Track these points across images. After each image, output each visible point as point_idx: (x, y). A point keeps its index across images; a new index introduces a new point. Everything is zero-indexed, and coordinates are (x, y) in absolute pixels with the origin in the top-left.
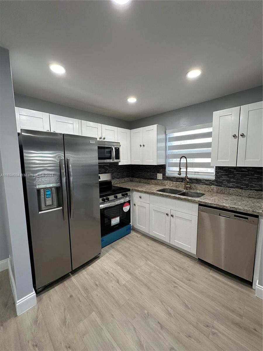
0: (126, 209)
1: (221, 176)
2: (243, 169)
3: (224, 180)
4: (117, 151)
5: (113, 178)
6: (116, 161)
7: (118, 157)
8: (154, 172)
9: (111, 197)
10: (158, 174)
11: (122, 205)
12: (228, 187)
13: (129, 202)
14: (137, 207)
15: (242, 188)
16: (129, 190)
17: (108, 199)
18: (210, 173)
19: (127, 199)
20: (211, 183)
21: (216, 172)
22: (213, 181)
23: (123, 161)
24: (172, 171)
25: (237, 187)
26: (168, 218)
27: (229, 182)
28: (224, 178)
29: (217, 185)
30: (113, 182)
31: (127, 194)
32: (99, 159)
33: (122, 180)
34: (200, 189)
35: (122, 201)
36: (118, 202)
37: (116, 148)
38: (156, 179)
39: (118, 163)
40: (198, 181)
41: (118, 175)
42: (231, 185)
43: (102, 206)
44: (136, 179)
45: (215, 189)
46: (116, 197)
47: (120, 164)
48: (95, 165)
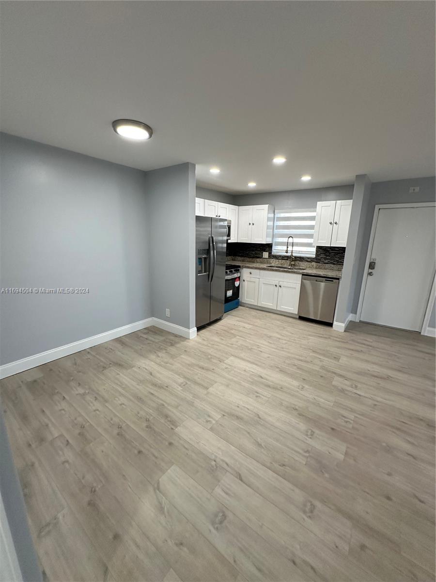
0: (237, 284)
1: (320, 255)
2: (336, 249)
3: (322, 258)
4: (229, 228)
6: (227, 238)
7: (229, 234)
8: (260, 251)
10: (264, 253)
11: (234, 280)
12: (325, 263)
13: (239, 278)
14: (246, 283)
15: (334, 264)
16: (239, 267)
18: (311, 252)
19: (238, 275)
20: (311, 260)
21: (316, 251)
22: (314, 259)
23: (232, 239)
24: (278, 250)
25: (331, 263)
26: (276, 289)
27: (325, 259)
28: (322, 256)
29: (316, 262)
31: (239, 270)
34: (303, 264)
35: (235, 276)
36: (232, 276)
37: (228, 226)
38: (261, 257)
39: (228, 240)
40: (301, 259)
42: (326, 261)
44: (239, 258)
45: (315, 265)
46: (231, 272)
47: (230, 241)
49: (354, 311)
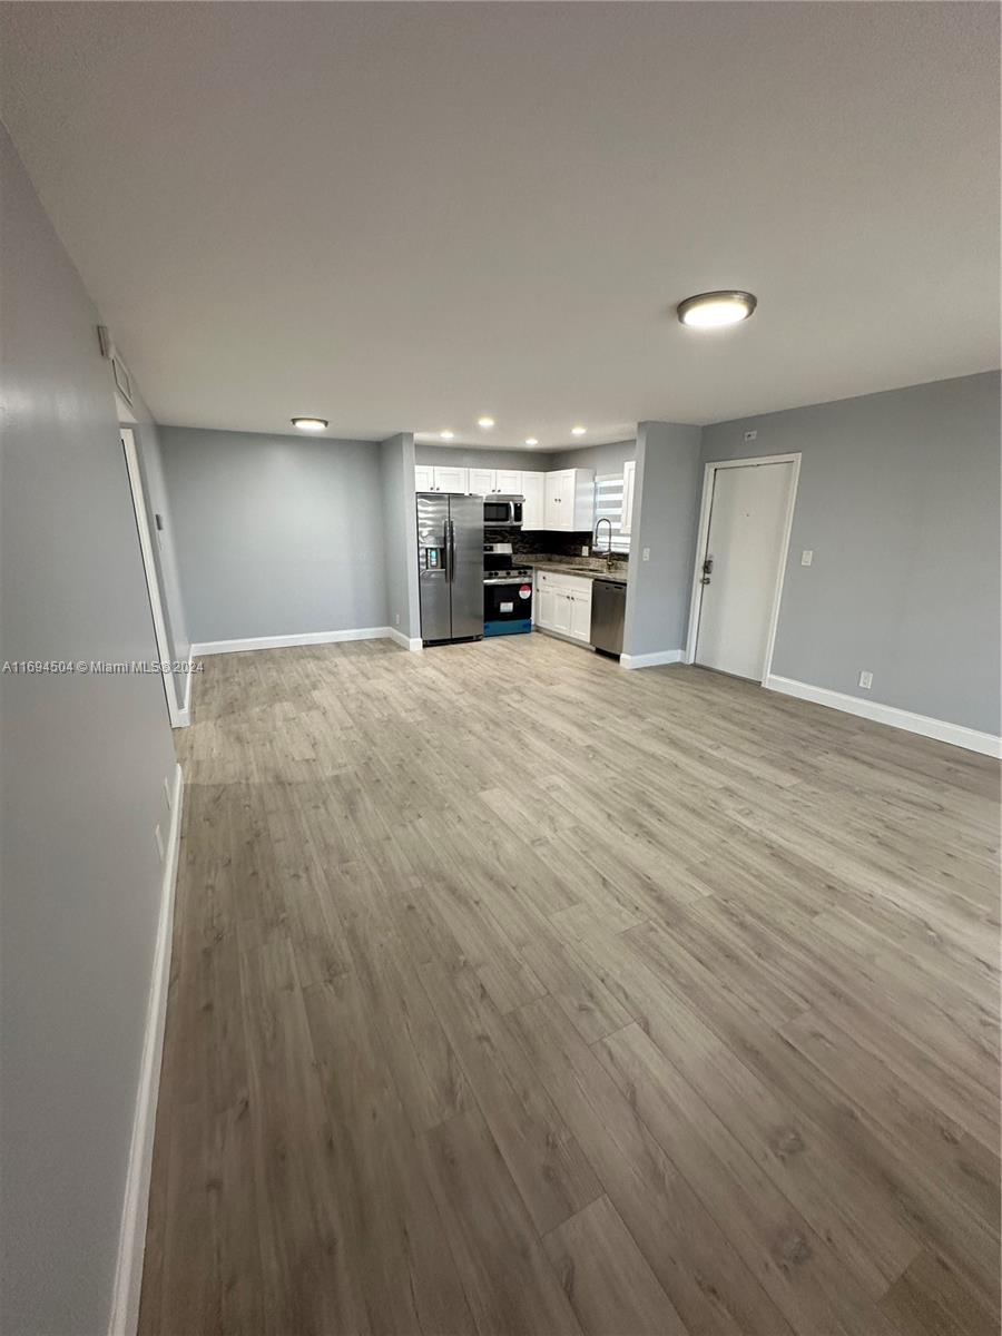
0: (524, 594)
4: (518, 509)
5: (515, 551)
6: (516, 524)
7: (518, 517)
8: (579, 544)
9: (502, 573)
10: (584, 547)
11: (519, 587)
13: (529, 585)
14: (540, 594)
16: (531, 568)
17: (496, 574)
19: (526, 580)
23: (529, 523)
24: (602, 543)
26: (569, 602)
30: (514, 559)
31: (525, 573)
32: (486, 520)
33: (532, 557)
34: (620, 565)
35: (517, 581)
36: (510, 581)
37: (516, 505)
38: (580, 555)
39: (520, 527)
41: (524, 548)
43: (486, 581)
44: (557, 557)
46: (508, 574)
47: (523, 529)
48: (480, 530)
49: (684, 646)
